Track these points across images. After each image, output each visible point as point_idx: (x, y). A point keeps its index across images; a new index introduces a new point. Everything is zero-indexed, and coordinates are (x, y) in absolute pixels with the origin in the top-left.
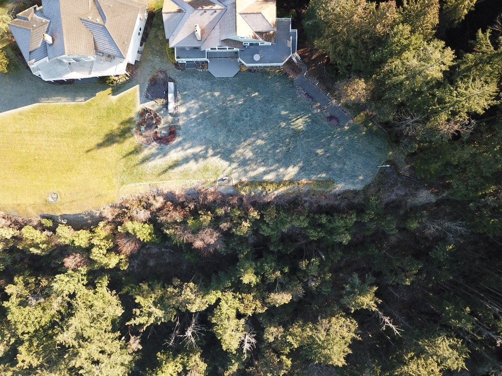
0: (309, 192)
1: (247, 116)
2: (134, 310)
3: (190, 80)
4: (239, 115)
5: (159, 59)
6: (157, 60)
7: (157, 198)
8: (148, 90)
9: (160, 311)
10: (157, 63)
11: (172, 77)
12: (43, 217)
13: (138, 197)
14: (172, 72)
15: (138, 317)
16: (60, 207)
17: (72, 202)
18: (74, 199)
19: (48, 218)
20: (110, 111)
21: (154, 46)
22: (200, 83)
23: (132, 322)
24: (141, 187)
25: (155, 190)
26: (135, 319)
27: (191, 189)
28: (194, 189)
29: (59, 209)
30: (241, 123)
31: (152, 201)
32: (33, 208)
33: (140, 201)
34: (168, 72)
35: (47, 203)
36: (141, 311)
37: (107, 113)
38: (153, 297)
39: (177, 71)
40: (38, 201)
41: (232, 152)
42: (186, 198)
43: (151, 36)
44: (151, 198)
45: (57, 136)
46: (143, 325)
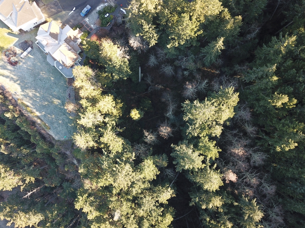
0: (39, 124)
1: (44, 82)
3: (38, 53)
4: (42, 79)
8: (22, 43)
11: (33, 47)
20: (3, 37)
22: (40, 57)
27: (4, 86)
30: (41, 82)
41: (26, 88)
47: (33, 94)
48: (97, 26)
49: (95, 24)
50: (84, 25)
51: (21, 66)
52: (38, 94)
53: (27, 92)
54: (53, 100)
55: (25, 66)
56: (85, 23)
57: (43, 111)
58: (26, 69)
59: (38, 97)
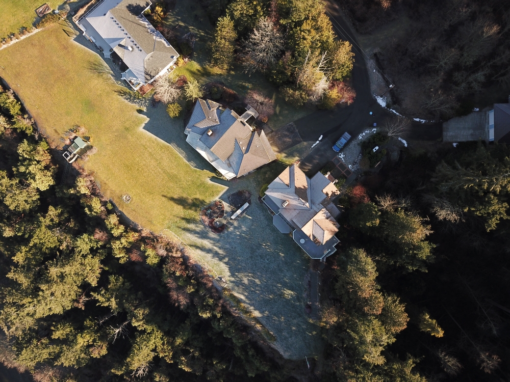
0: (258, 332)
1: (268, 260)
3: (259, 212)
4: (264, 255)
5: (255, 186)
6: (254, 185)
7: (178, 252)
8: (233, 195)
9: (115, 304)
10: (252, 186)
11: (252, 201)
12: (111, 202)
13: (169, 242)
14: (254, 199)
15: (100, 295)
16: (125, 207)
17: (134, 210)
18: (136, 210)
19: (113, 205)
20: (203, 184)
21: (259, 176)
22: (263, 218)
23: (95, 295)
24: (176, 239)
25: (181, 248)
27: (200, 266)
28: (202, 268)
29: (123, 207)
30: (262, 260)
31: (174, 250)
32: (111, 193)
33: (168, 244)
34: (252, 196)
35: (120, 197)
36: (105, 293)
37: (200, 184)
39: (258, 200)
40: (117, 192)
41: (239, 271)
42: (193, 266)
43: (263, 170)
44: (175, 249)
45: (162, 169)
46: (99, 302)
47: (248, 280)
48: (359, 168)
49: (356, 163)
50: (337, 166)
51: (231, 233)
52: (257, 281)
53: (239, 276)
54: (282, 291)
55: (238, 233)
56: (339, 161)
57: (264, 309)
58: (238, 237)
59: (258, 285)
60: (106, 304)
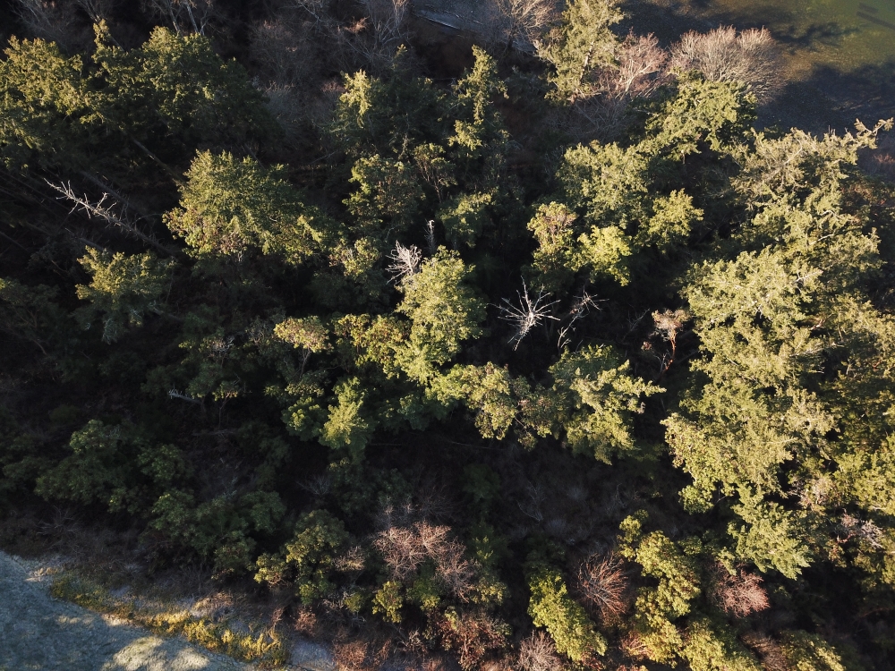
0: (118, 585)
2: (640, 411)
9: (579, 390)
15: (634, 395)
23: (649, 390)
26: (643, 394)
36: (624, 403)
38: (589, 424)
46: (628, 373)
60: (604, 377)
